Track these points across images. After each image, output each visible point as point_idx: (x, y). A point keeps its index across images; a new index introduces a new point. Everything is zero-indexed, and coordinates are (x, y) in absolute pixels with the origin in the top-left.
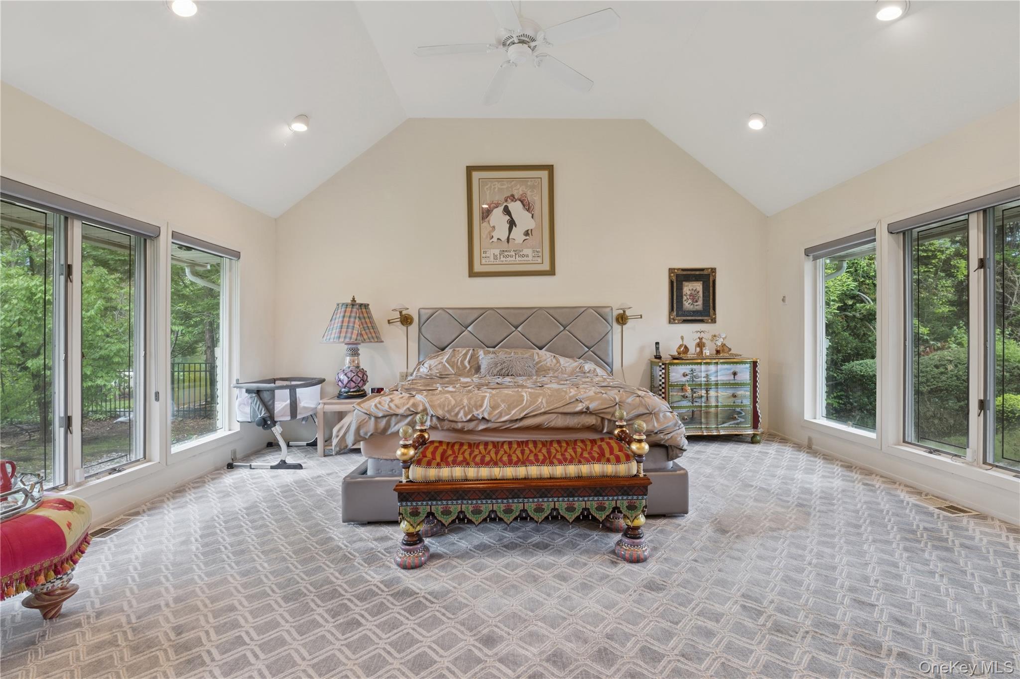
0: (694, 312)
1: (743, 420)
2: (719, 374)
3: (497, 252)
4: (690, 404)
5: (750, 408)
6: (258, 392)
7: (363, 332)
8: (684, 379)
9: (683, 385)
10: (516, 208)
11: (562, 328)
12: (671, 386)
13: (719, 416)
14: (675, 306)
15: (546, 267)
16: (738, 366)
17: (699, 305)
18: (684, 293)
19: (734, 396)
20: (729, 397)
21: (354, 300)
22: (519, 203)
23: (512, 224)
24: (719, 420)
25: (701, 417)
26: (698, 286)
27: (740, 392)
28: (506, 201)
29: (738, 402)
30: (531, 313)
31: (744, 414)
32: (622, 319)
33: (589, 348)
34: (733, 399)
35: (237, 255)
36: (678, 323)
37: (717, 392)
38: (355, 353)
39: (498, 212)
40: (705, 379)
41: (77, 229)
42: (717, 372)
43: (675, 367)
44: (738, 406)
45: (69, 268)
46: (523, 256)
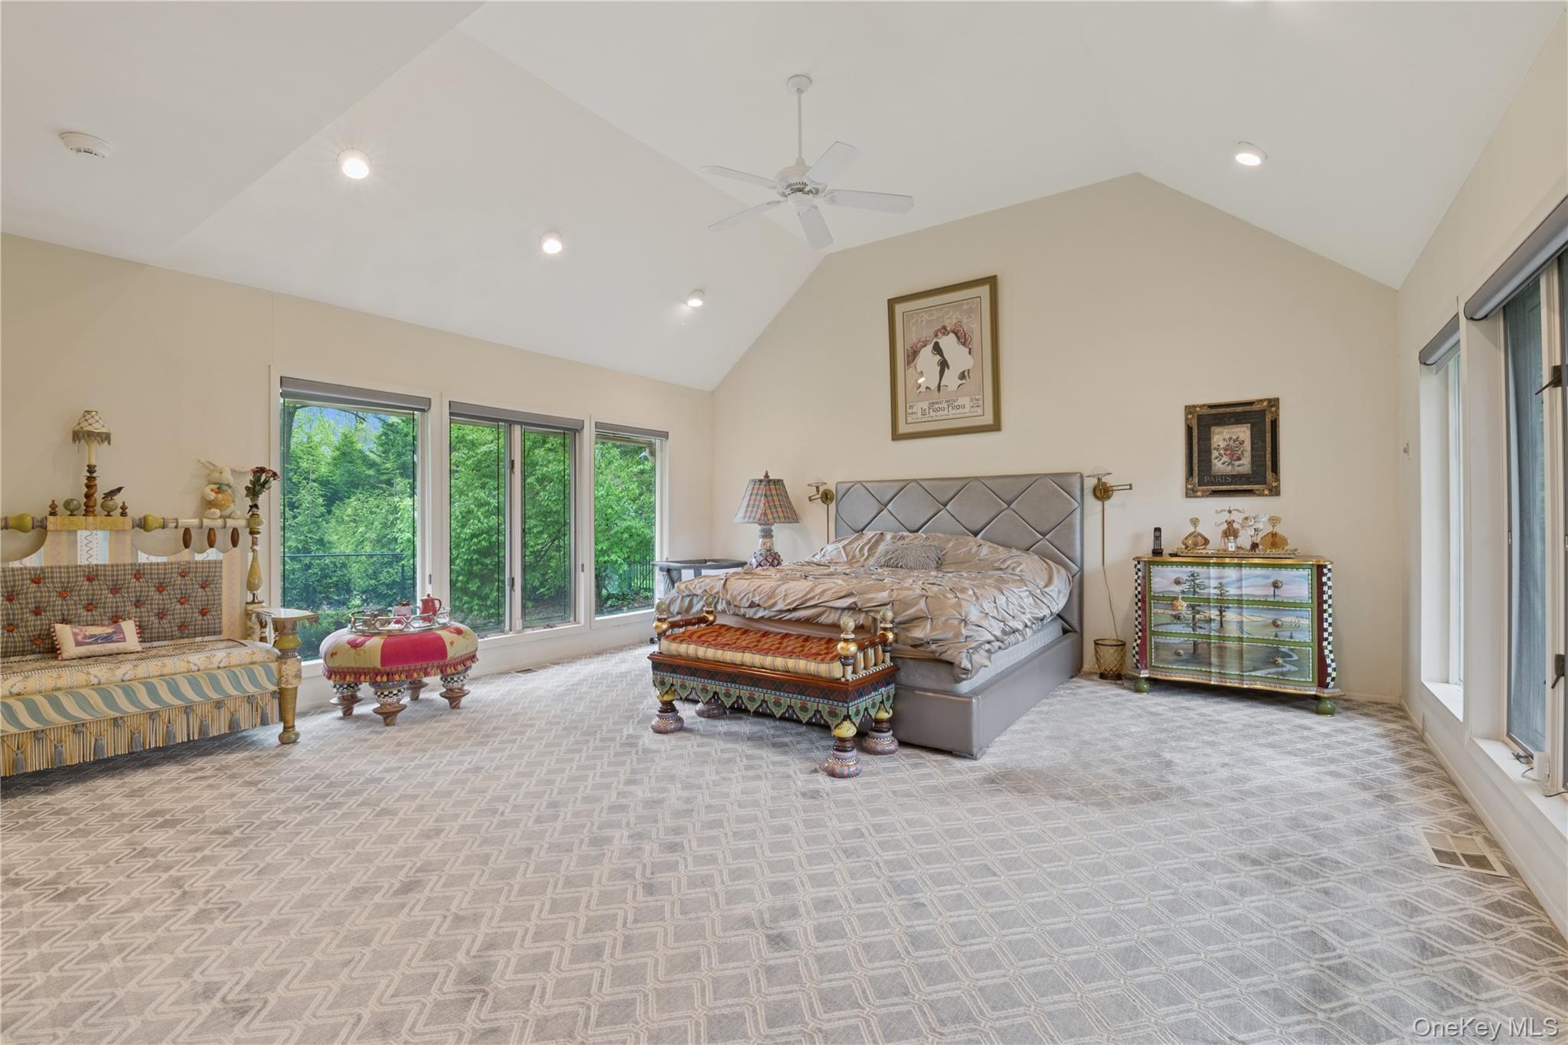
0: (1233, 476)
1: (1294, 668)
2: (1244, 583)
3: (925, 405)
4: (1190, 630)
5: (1310, 652)
6: (669, 571)
7: (768, 512)
8: (1178, 589)
9: (1176, 599)
10: (948, 343)
11: (1006, 506)
12: (1154, 598)
13: (1245, 656)
14: (1196, 468)
15: (988, 419)
16: (1283, 572)
17: (1245, 465)
18: (1214, 445)
19: (1275, 624)
20: (1266, 626)
21: (767, 476)
22: (952, 335)
23: (944, 365)
24: (1246, 663)
25: (1210, 653)
26: (1243, 432)
27: (1288, 619)
28: (936, 335)
29: (1284, 635)
30: (964, 485)
31: (1295, 657)
32: (1103, 492)
33: (1044, 535)
34: (1274, 630)
35: (665, 435)
36: (1202, 496)
37: (1241, 614)
38: (767, 534)
39: (927, 352)
40: (1217, 591)
41: (517, 431)
42: (1240, 580)
43: (1160, 568)
44: (1284, 643)
45: (512, 462)
46: (958, 407)
